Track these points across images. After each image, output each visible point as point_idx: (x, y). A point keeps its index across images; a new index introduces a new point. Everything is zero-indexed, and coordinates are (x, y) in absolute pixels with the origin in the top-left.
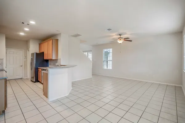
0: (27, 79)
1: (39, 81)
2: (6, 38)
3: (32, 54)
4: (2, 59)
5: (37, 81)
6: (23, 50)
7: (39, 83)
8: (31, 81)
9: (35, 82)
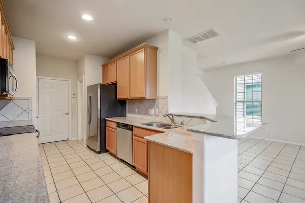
0: (77, 141)
1: (107, 151)
2: (38, 54)
3: (88, 87)
4: (29, 100)
5: (104, 149)
6: (70, 80)
7: (107, 153)
8: (88, 147)
9: (99, 153)
